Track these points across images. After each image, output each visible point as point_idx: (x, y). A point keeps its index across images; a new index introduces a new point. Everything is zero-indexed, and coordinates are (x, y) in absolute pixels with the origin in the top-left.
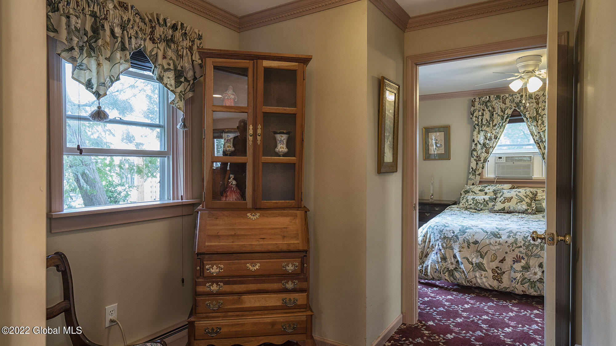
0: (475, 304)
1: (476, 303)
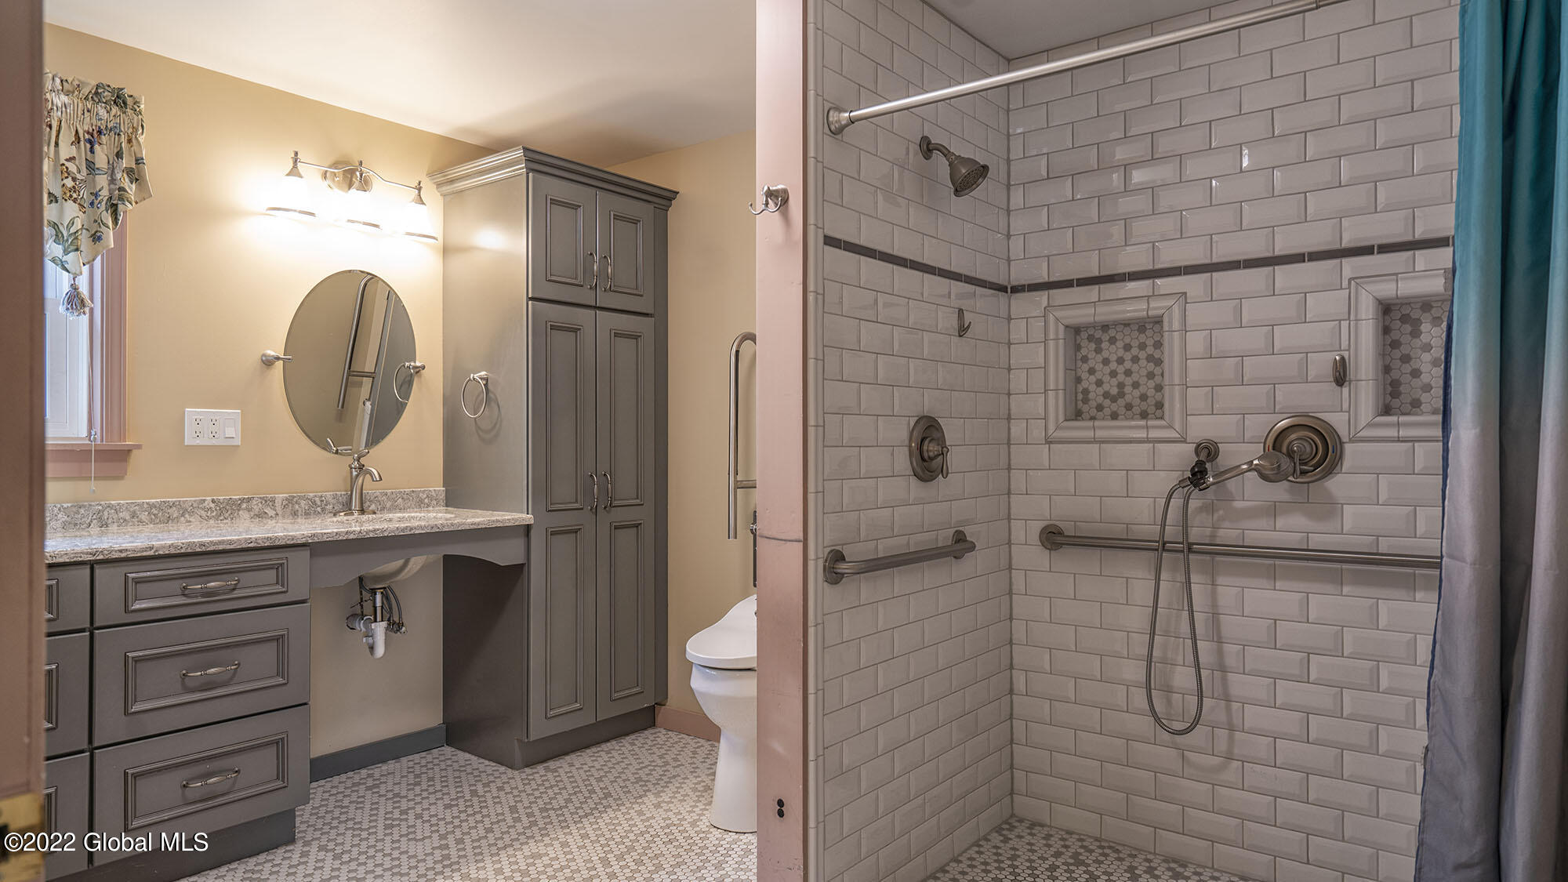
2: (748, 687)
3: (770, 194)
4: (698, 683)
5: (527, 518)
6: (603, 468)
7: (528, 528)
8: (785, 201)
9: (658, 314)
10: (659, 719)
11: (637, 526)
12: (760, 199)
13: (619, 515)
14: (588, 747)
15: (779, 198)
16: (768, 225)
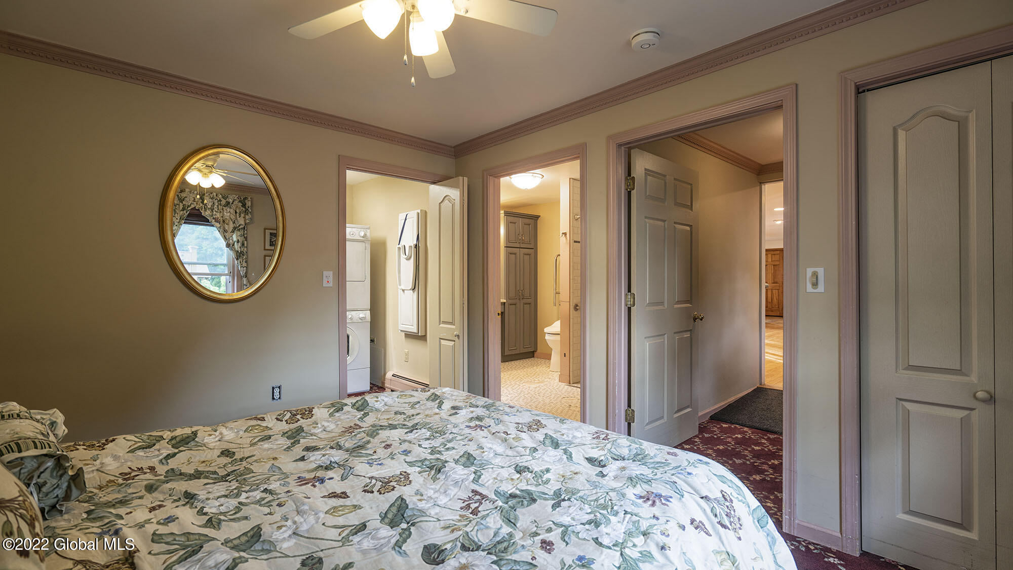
0: (760, 463)
1: (760, 465)
2: (558, 337)
3: (563, 233)
4: (547, 337)
5: (505, 301)
6: (522, 289)
7: (505, 303)
8: (566, 234)
9: (535, 248)
10: (535, 355)
11: (530, 304)
12: (561, 235)
13: (525, 301)
14: (517, 360)
15: (565, 234)
16: (563, 239)
